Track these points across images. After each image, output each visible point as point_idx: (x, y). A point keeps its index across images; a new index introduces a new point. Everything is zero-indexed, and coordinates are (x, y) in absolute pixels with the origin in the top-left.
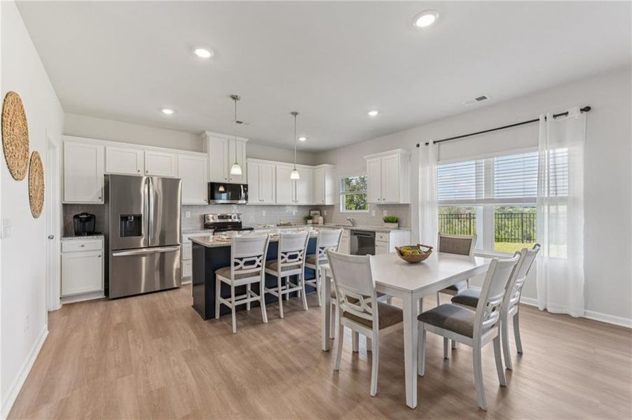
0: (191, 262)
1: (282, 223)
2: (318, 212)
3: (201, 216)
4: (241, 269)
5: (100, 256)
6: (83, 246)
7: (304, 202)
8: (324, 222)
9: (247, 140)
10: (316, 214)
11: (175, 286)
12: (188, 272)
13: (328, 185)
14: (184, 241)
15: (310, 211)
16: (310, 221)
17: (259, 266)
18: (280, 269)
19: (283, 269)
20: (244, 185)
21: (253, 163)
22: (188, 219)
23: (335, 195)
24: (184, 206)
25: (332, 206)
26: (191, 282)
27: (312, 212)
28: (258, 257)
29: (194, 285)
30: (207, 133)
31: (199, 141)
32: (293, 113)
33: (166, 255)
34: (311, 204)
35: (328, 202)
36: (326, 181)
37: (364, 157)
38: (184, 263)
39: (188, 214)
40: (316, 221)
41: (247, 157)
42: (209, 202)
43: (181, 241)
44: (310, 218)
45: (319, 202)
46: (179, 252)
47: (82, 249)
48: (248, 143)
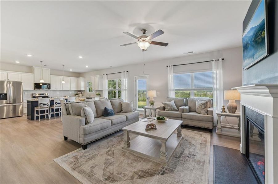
0: (26, 108)
2: (80, 92)
3: (31, 94)
4: (42, 106)
7: (75, 89)
8: (82, 96)
11: (20, 115)
12: (25, 111)
13: (83, 84)
14: (24, 102)
17: (47, 106)
18: (55, 107)
19: (56, 107)
20: (49, 84)
21: (53, 77)
22: (26, 95)
23: (85, 87)
24: (24, 90)
25: (84, 91)
26: (27, 115)
27: (78, 93)
28: (47, 103)
29: (28, 115)
30: (34, 67)
31: (30, 69)
32: (63, 65)
33: (16, 106)
34: (77, 90)
35: (83, 89)
36: (82, 83)
37: (91, 76)
38: (24, 109)
39: (26, 93)
40: (79, 95)
41: (50, 75)
42: (34, 89)
43: (23, 101)
44: (77, 94)
45: (79, 89)
46: (22, 105)
48: (50, 70)
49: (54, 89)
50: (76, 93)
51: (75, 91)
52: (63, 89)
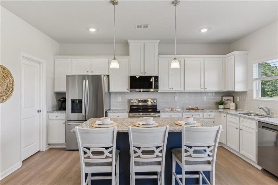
1: (190, 107)
2: (231, 98)
5: (64, 123)
6: (57, 117)
7: (216, 90)
8: (236, 108)
9: (158, 41)
10: (228, 100)
13: (239, 72)
15: (222, 97)
16: (221, 107)
20: (155, 77)
21: (164, 59)
25: (244, 93)
27: (224, 98)
30: (129, 41)
35: (239, 88)
40: (227, 106)
41: (158, 55)
44: (221, 103)
45: (229, 89)
47: (57, 118)
48: (159, 43)
49: (166, 89)
50: (218, 99)
51: (216, 93)
52: (187, 89)
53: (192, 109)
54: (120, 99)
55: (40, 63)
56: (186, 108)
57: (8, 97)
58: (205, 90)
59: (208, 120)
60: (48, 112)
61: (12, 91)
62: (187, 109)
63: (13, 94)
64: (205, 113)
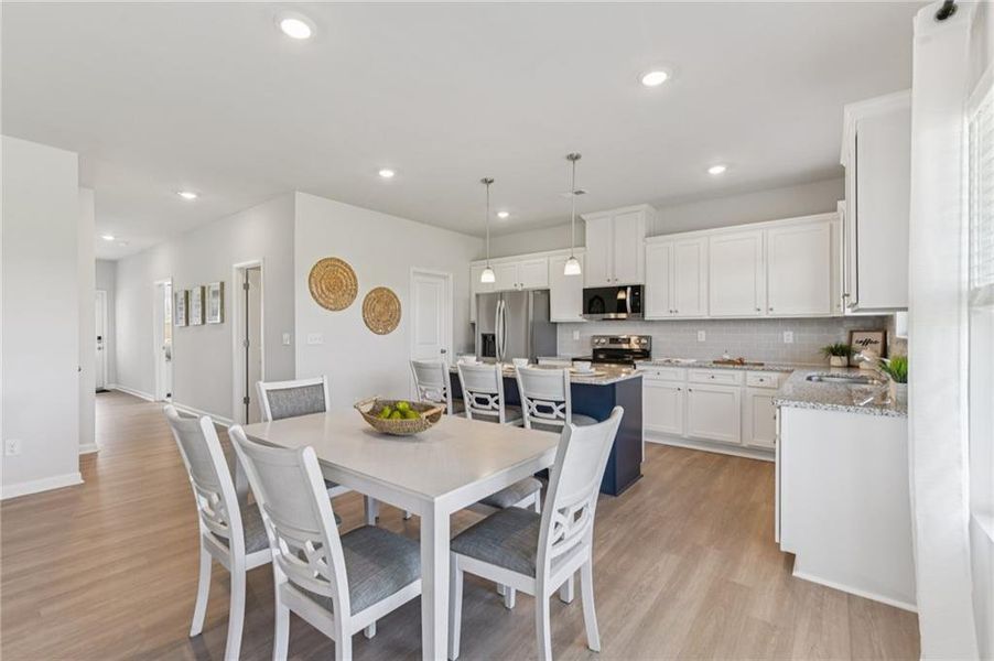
2: (878, 336)
10: (866, 342)
15: (851, 332)
16: (836, 361)
27: (859, 337)
30: (584, 217)
53: (730, 362)
54: (577, 335)
55: (445, 277)
56: (712, 360)
57: (394, 328)
58: (771, 313)
59: (756, 390)
60: (457, 354)
61: (398, 321)
62: (714, 362)
63: (399, 324)
64: (748, 373)
